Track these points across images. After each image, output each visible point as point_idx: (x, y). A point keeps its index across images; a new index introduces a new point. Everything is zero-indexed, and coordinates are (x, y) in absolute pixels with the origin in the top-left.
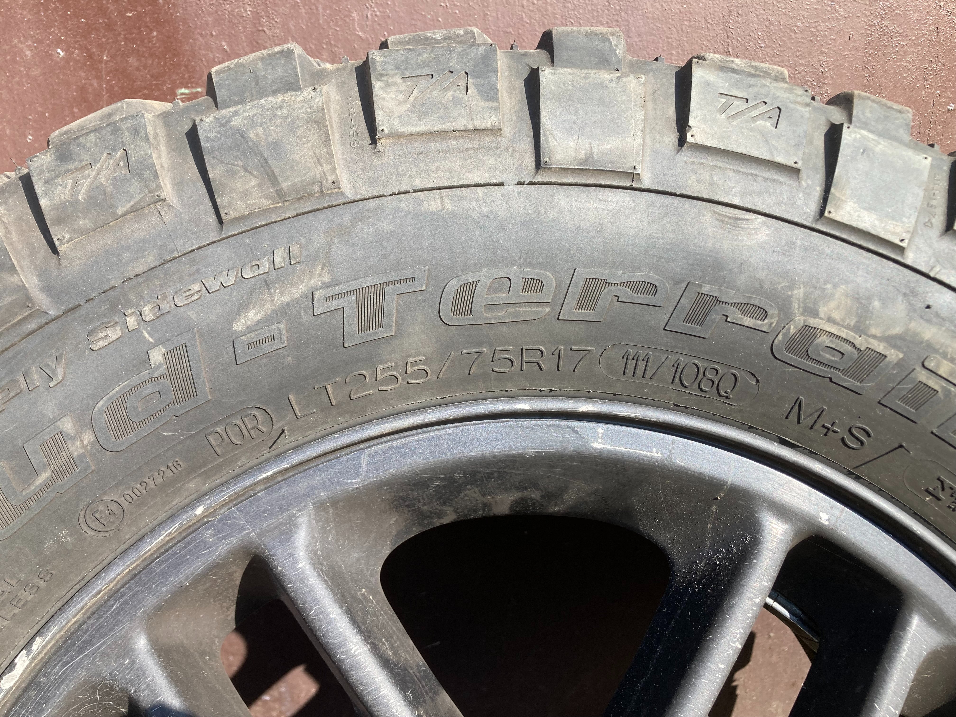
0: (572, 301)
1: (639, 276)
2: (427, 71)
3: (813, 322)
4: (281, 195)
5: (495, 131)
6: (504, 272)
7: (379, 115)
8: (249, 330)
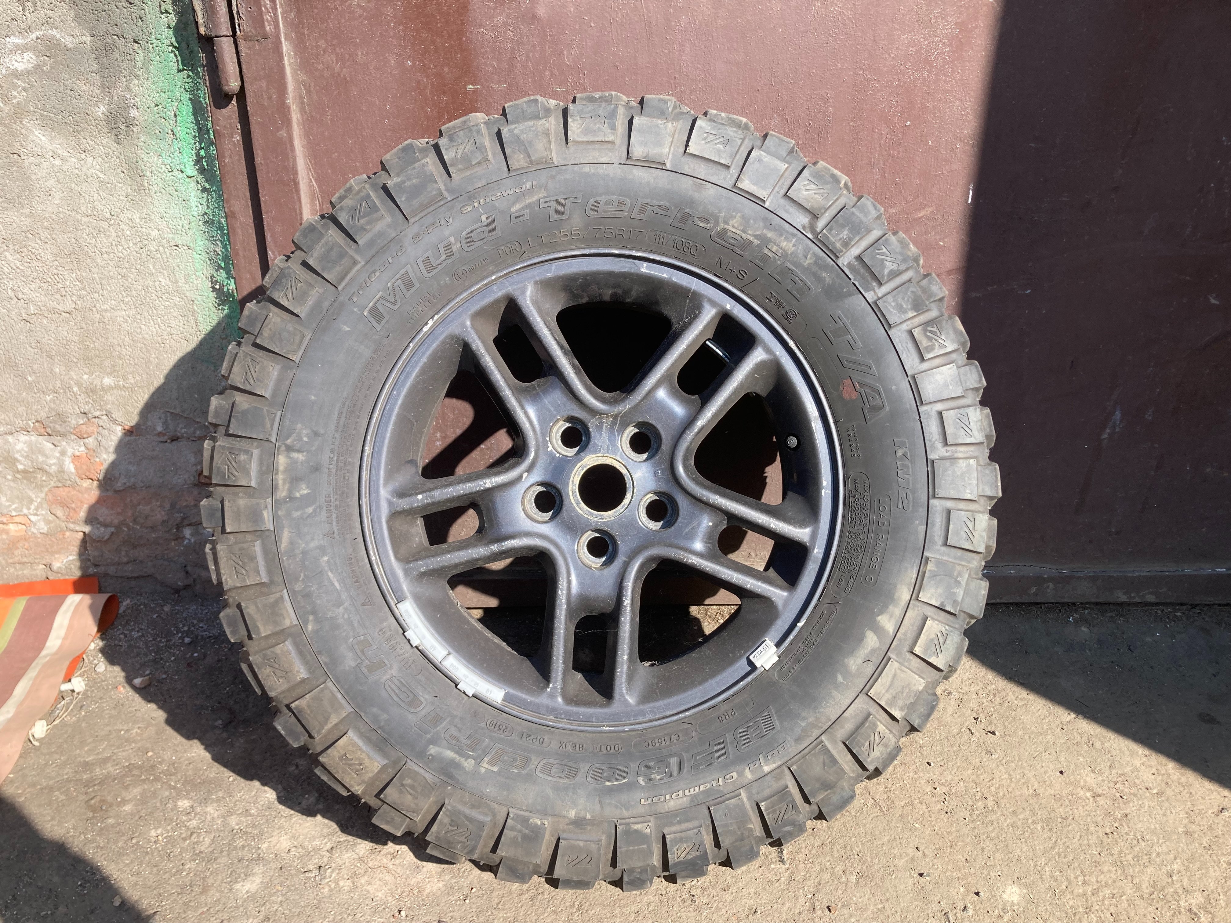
0: (636, 211)
1: (662, 203)
2: (589, 115)
3: (726, 227)
4: (531, 162)
5: (613, 142)
6: (611, 197)
7: (570, 133)
8: (517, 211)
